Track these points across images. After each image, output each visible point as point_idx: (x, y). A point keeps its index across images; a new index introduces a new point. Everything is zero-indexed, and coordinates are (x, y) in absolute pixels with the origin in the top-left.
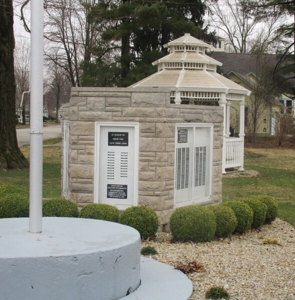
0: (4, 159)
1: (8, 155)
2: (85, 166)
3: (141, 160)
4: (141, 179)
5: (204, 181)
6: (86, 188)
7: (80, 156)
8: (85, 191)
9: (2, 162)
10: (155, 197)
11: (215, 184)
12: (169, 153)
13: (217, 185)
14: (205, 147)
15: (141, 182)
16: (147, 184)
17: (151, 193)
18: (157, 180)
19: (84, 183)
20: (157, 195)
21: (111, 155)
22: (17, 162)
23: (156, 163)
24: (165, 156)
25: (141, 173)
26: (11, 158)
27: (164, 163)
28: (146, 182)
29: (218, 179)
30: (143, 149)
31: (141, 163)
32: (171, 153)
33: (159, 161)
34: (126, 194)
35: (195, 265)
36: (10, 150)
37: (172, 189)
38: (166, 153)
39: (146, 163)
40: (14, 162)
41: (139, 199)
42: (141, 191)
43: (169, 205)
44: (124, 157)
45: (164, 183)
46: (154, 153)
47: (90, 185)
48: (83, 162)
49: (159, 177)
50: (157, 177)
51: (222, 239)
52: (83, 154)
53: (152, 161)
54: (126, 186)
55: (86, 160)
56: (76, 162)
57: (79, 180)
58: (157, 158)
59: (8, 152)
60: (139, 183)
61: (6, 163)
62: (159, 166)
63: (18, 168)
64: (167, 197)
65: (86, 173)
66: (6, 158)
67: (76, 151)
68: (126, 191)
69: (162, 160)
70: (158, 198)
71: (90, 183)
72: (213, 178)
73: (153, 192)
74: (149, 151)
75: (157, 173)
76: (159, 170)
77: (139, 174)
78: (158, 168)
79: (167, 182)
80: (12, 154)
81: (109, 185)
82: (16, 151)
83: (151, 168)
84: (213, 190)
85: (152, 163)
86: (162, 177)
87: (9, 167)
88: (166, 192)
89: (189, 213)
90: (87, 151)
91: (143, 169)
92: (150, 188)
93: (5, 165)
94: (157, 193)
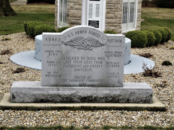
0: (2, 10)
1: (4, 8)
2: (78, 11)
3: (107, 8)
4: (106, 18)
5: (133, 20)
6: (78, 22)
7: (75, 6)
8: (77, 23)
9: (2, 12)
10: (114, 27)
11: (138, 22)
12: (121, 5)
13: (139, 23)
14: (134, 2)
15: (106, 19)
16: (110, 20)
17: (112, 25)
18: (115, 19)
19: (77, 20)
20: (115, 26)
21: (91, 5)
22: (10, 12)
23: (115, 10)
24: (119, 6)
25: (107, 14)
26: (6, 9)
27: (118, 10)
28: (109, 19)
29: (139, 19)
30: (108, 3)
31: (107, 9)
32: (122, 5)
33: (116, 9)
34: (98, 25)
35: (149, 54)
36: (5, 5)
37: (121, 23)
38: (119, 5)
39: (109, 10)
40: (8, 12)
41: (106, 28)
42: (107, 24)
43: (120, 31)
44: (98, 6)
45: (118, 20)
46: (114, 5)
47: (80, 21)
48: (77, 9)
49: (116, 17)
50: (115, 17)
51: (149, 47)
52: (77, 5)
53: (113, 9)
54: (98, 21)
55: (78, 8)
56: (73, 9)
57: (74, 18)
58: (115, 7)
59: (4, 6)
60: (105, 20)
61: (3, 12)
62: (116, 11)
63: (10, 16)
64: (119, 27)
65: (78, 14)
66: (3, 9)
67: (73, 3)
68: (98, 24)
69: (118, 8)
70: (115, 27)
71: (80, 20)
72: (137, 19)
73: (113, 24)
74: (111, 4)
75: (115, 15)
76: (116, 13)
77: (106, 15)
78: (116, 12)
79: (120, 19)
80: (6, 7)
81: (89, 21)
82: (8, 6)
83: (112, 12)
84: (137, 25)
85: (113, 10)
86: (118, 17)
87: (6, 15)
88: (119, 25)
89: (135, 34)
90: (79, 3)
91: (108, 13)
92: (111, 22)
93: (3, 13)
94: (115, 25)
